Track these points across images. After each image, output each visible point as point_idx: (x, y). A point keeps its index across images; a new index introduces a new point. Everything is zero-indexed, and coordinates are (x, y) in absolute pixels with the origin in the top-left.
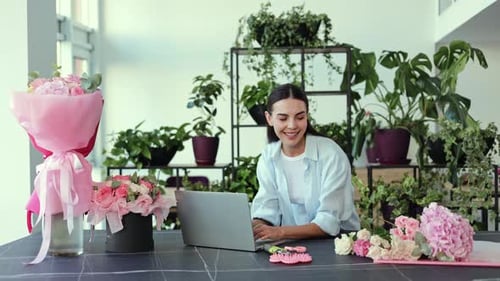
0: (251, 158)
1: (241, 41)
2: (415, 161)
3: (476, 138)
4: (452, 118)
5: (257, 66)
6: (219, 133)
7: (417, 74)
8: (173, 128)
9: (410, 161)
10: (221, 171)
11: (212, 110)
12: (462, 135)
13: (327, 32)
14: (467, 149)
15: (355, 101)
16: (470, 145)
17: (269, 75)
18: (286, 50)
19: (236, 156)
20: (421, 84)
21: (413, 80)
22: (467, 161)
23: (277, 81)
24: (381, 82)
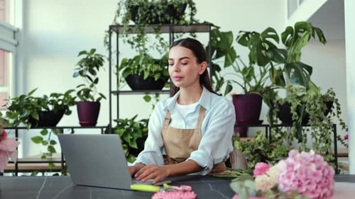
0: (127, 120)
1: (119, 21)
2: (266, 122)
3: (317, 101)
4: (297, 82)
5: (132, 40)
6: (100, 99)
7: (267, 47)
8: (60, 95)
9: (262, 121)
10: (100, 130)
11: (94, 79)
12: (305, 99)
13: (192, 15)
14: (310, 110)
15: (216, 72)
16: (312, 107)
17: (142, 48)
18: (156, 27)
19: (114, 117)
20: (270, 55)
21: (263, 52)
22: (310, 120)
23: (148, 53)
24: (238, 56)
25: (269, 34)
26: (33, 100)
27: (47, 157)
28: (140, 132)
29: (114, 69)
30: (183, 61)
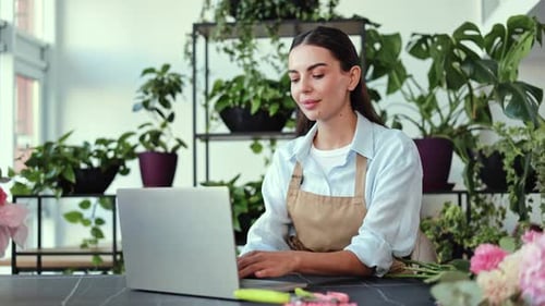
2: (461, 185)
4: (517, 115)
5: (230, 48)
7: (463, 56)
8: (111, 141)
9: (453, 185)
11: (167, 115)
12: (528, 147)
13: (332, 5)
14: (538, 165)
17: (247, 61)
19: (201, 179)
21: (456, 65)
22: (538, 183)
23: (258, 69)
24: (411, 76)
25: (468, 33)
26: (67, 150)
27: (90, 246)
28: (244, 203)
29: (201, 97)
30: (316, 72)
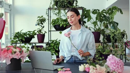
0: (54, 40)
1: (51, 6)
2: (102, 41)
3: (120, 34)
4: (113, 28)
5: (56, 13)
6: (45, 33)
7: (103, 16)
8: (31, 32)
9: (100, 41)
10: (45, 44)
11: (43, 26)
12: (115, 33)
13: (76, 4)
14: (117, 37)
15: (85, 24)
16: (118, 36)
17: (59, 16)
18: (64, 9)
19: (50, 40)
20: (104, 19)
21: (101, 17)
22: (117, 41)
23: (62, 18)
24: (92, 18)
25: (104, 11)
30: (72, 16)
